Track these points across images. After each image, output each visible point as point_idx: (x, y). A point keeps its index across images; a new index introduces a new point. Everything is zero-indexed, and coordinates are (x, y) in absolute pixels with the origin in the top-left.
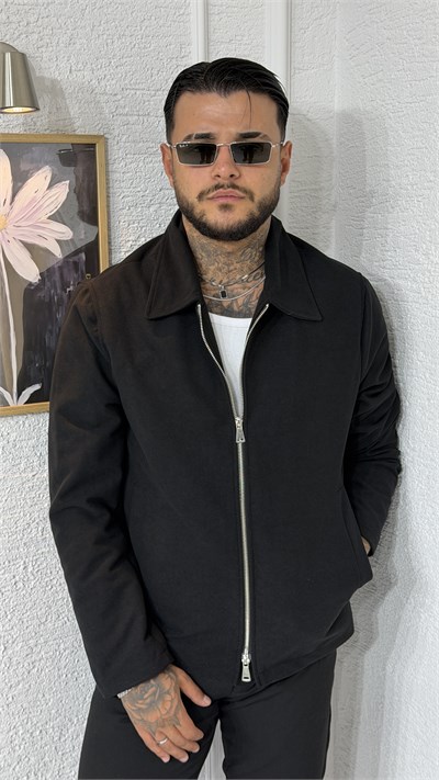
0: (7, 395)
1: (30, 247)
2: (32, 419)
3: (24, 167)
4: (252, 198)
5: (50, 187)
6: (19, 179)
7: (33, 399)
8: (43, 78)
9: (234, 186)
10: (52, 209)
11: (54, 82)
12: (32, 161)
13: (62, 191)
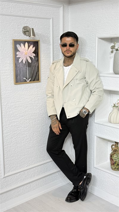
0: (27, 80)
1: (30, 57)
2: (30, 84)
4: (72, 52)
5: (33, 48)
7: (30, 81)
9: (69, 50)
10: (33, 51)
12: (30, 44)
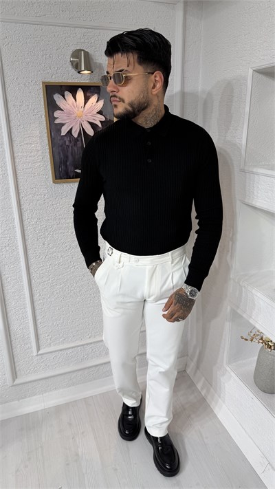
3: (88, 94)
5: (97, 102)
6: (87, 99)
8: (96, 63)
9: (115, 96)
10: (99, 109)
11: (100, 64)
12: (91, 92)
13: (101, 103)
